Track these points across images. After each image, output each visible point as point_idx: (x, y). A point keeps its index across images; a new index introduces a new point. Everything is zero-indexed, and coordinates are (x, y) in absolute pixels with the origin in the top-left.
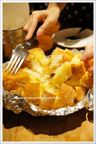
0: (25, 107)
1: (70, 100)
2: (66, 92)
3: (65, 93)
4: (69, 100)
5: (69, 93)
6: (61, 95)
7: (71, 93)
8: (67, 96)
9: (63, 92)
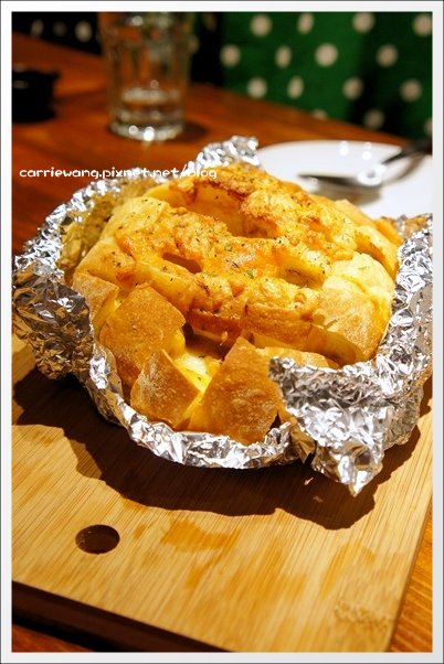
0: (82, 358)
1: (256, 422)
2: (244, 384)
3: (237, 386)
4: (250, 419)
5: (256, 391)
6: (220, 390)
7: (263, 393)
8: (242, 402)
9: (228, 379)
